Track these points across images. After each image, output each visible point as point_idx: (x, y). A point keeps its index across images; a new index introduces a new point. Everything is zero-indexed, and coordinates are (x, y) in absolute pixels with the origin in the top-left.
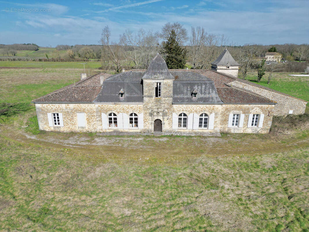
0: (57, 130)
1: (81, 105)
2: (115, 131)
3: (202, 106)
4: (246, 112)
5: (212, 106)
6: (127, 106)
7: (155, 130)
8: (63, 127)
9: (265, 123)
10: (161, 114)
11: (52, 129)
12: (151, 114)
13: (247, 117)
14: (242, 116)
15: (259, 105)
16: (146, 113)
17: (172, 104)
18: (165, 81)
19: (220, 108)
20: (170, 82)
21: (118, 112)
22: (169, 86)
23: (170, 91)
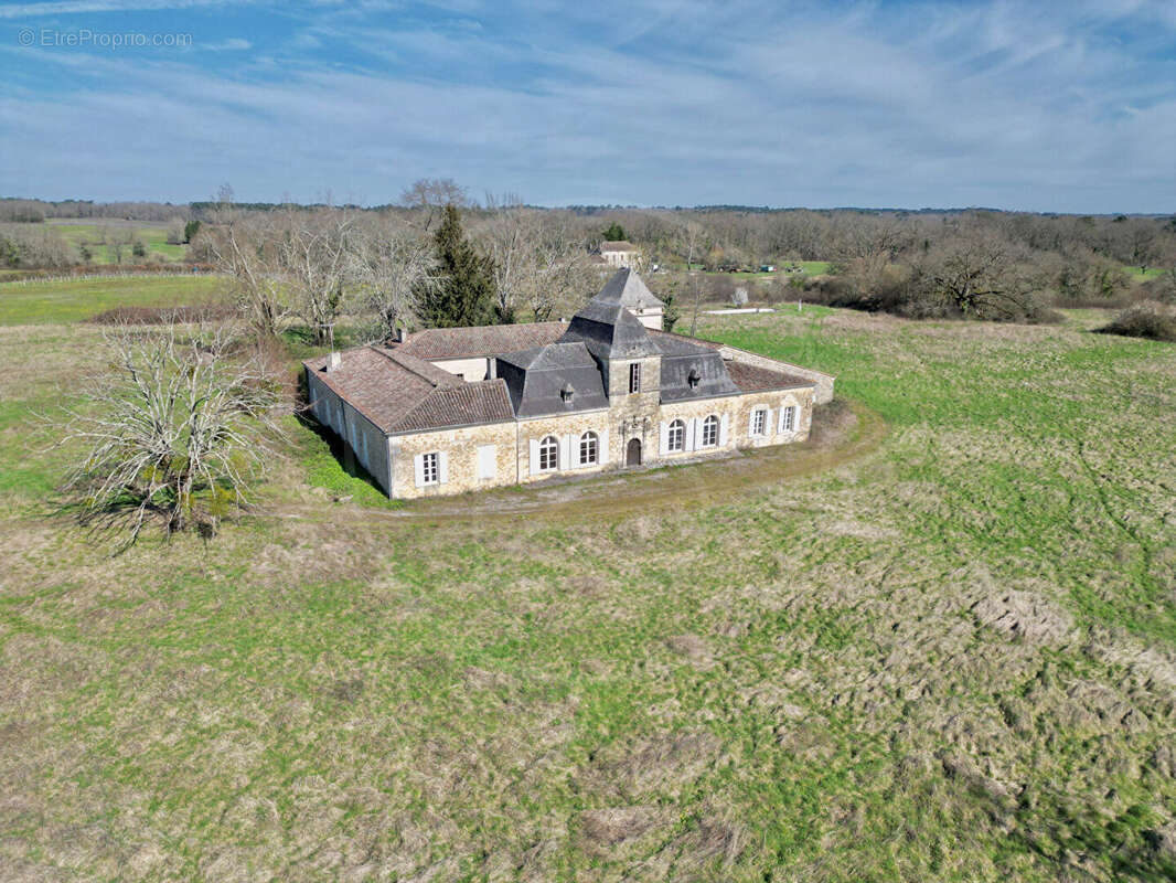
0: (432, 492)
1: (489, 426)
2: (554, 477)
3: (708, 402)
4: (775, 404)
5: (723, 400)
6: (578, 417)
7: (628, 463)
8: (447, 485)
9: (803, 420)
10: (640, 427)
11: (421, 492)
12: (623, 431)
13: (777, 413)
14: (770, 413)
15: (793, 390)
16: (613, 429)
17: (660, 403)
18: (647, 360)
19: (736, 402)
20: (656, 361)
21: (562, 435)
22: (655, 369)
23: (656, 377)
